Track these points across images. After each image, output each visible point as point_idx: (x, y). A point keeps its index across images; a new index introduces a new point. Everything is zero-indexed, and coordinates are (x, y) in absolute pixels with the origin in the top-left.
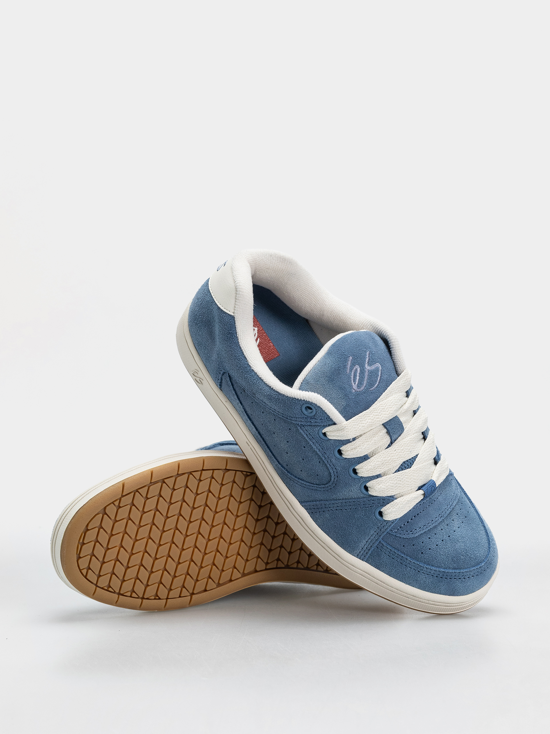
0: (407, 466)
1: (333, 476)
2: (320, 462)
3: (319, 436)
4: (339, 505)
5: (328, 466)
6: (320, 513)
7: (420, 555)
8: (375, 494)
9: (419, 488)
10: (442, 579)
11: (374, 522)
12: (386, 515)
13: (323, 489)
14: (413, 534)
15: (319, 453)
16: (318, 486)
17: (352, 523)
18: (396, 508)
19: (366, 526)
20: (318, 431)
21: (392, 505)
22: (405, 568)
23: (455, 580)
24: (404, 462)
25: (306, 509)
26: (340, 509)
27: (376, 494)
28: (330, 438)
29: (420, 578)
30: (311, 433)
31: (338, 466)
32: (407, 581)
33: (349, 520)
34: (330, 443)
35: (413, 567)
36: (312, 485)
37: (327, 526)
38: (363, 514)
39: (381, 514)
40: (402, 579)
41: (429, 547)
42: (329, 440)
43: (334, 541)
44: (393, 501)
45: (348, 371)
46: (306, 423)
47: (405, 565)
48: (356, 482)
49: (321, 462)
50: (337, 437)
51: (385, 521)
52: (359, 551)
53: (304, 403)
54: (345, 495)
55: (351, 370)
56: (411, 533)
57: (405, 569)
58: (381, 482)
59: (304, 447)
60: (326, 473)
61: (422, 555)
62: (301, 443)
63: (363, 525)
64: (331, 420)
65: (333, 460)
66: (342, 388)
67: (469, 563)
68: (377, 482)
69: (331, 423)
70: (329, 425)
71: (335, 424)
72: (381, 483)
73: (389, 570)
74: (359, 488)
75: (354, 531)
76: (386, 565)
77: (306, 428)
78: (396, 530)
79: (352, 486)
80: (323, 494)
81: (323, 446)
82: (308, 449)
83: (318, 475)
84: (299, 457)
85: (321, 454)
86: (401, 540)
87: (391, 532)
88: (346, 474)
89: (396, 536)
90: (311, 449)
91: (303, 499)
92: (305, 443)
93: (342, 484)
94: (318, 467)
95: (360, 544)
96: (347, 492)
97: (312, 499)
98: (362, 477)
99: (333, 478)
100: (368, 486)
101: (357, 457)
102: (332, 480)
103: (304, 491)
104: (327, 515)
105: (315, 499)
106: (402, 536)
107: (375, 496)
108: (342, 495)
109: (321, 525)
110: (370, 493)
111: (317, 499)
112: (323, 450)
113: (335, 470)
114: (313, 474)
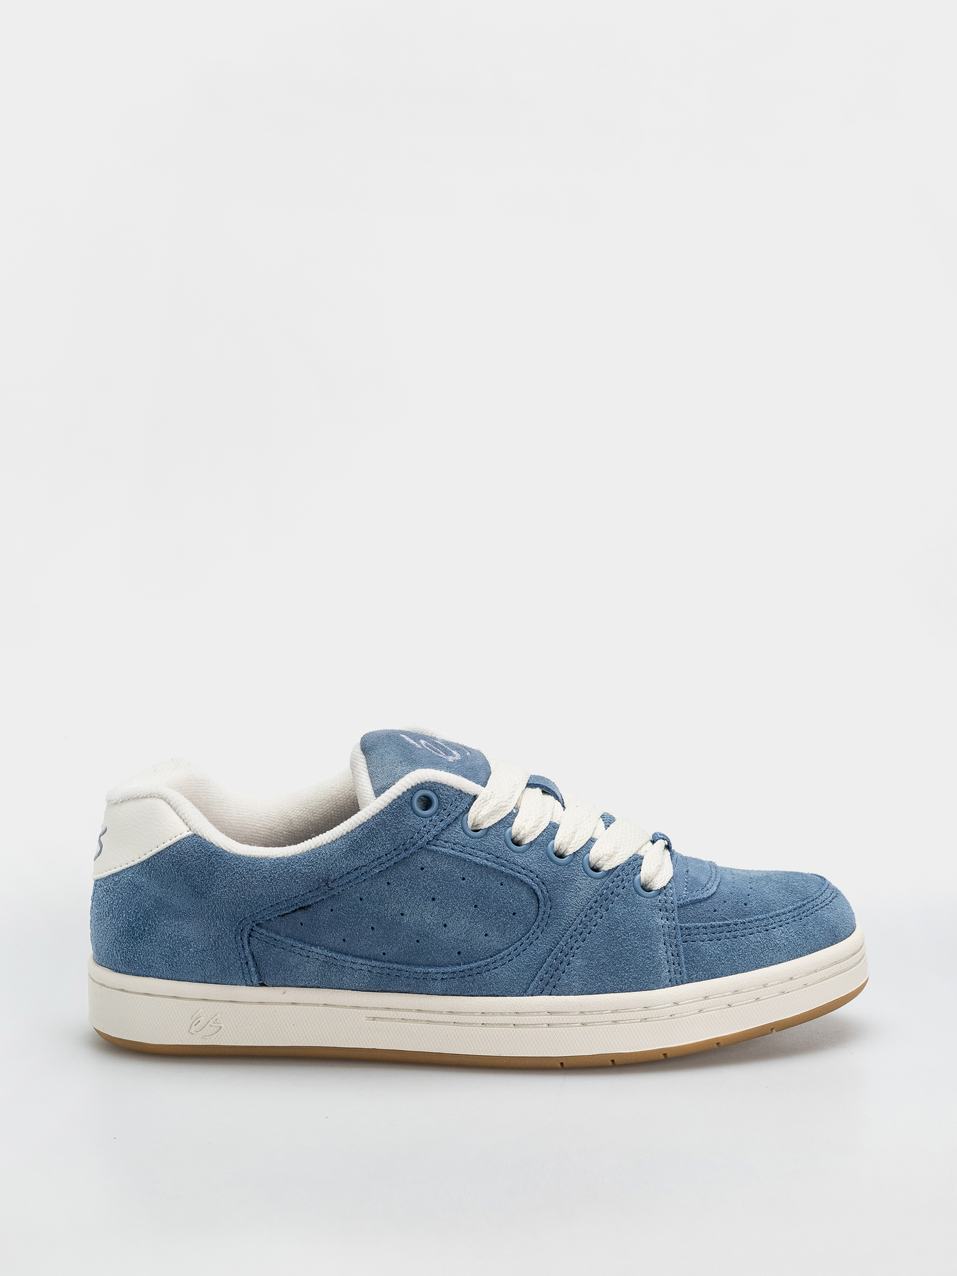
1: (536, 887)
2: (502, 884)
3: (470, 838)
4: (580, 928)
5: (518, 875)
6: (566, 972)
7: (746, 908)
8: (611, 864)
11: (648, 905)
12: (652, 882)
13: (540, 930)
14: (708, 890)
15: (489, 864)
16: (528, 935)
17: (623, 933)
19: (644, 919)
20: (463, 829)
22: (745, 939)
24: (602, 818)
25: (541, 994)
26: (588, 934)
27: (613, 863)
28: (486, 825)
29: (778, 938)
30: (457, 841)
31: (531, 863)
33: (614, 934)
34: (493, 836)
35: (754, 930)
36: (518, 944)
38: (625, 906)
39: (645, 888)
42: (488, 831)
43: (621, 991)
46: (439, 828)
48: (573, 868)
49: (504, 881)
50: (493, 817)
51: (660, 892)
52: (667, 972)
53: (412, 795)
54: (576, 905)
55: (420, 745)
56: (705, 889)
57: (747, 941)
58: (603, 844)
59: (463, 879)
60: (525, 895)
62: (453, 876)
63: (638, 921)
64: (467, 795)
65: (518, 861)
68: (600, 847)
69: (468, 800)
70: (471, 804)
71: (475, 797)
74: (585, 874)
75: (636, 943)
76: (719, 957)
77: (444, 837)
78: (685, 896)
79: (574, 879)
80: (545, 939)
81: (488, 848)
82: (470, 875)
83: (514, 914)
84: (466, 908)
85: (495, 866)
86: (704, 905)
87: (681, 901)
88: (553, 867)
89: (693, 903)
90: (476, 870)
91: (523, 983)
92: (460, 867)
93: (560, 890)
94: (506, 896)
95: (660, 955)
96: (575, 896)
97: (537, 964)
98: (574, 853)
99: (539, 893)
100: (593, 862)
101: (543, 830)
102: (541, 897)
103: (515, 966)
104: (578, 962)
105: (541, 959)
106: (700, 896)
107: (617, 867)
108: (572, 908)
109: (582, 988)
110: (606, 868)
111: (544, 957)
112: (493, 854)
113: (532, 875)
114: (507, 919)
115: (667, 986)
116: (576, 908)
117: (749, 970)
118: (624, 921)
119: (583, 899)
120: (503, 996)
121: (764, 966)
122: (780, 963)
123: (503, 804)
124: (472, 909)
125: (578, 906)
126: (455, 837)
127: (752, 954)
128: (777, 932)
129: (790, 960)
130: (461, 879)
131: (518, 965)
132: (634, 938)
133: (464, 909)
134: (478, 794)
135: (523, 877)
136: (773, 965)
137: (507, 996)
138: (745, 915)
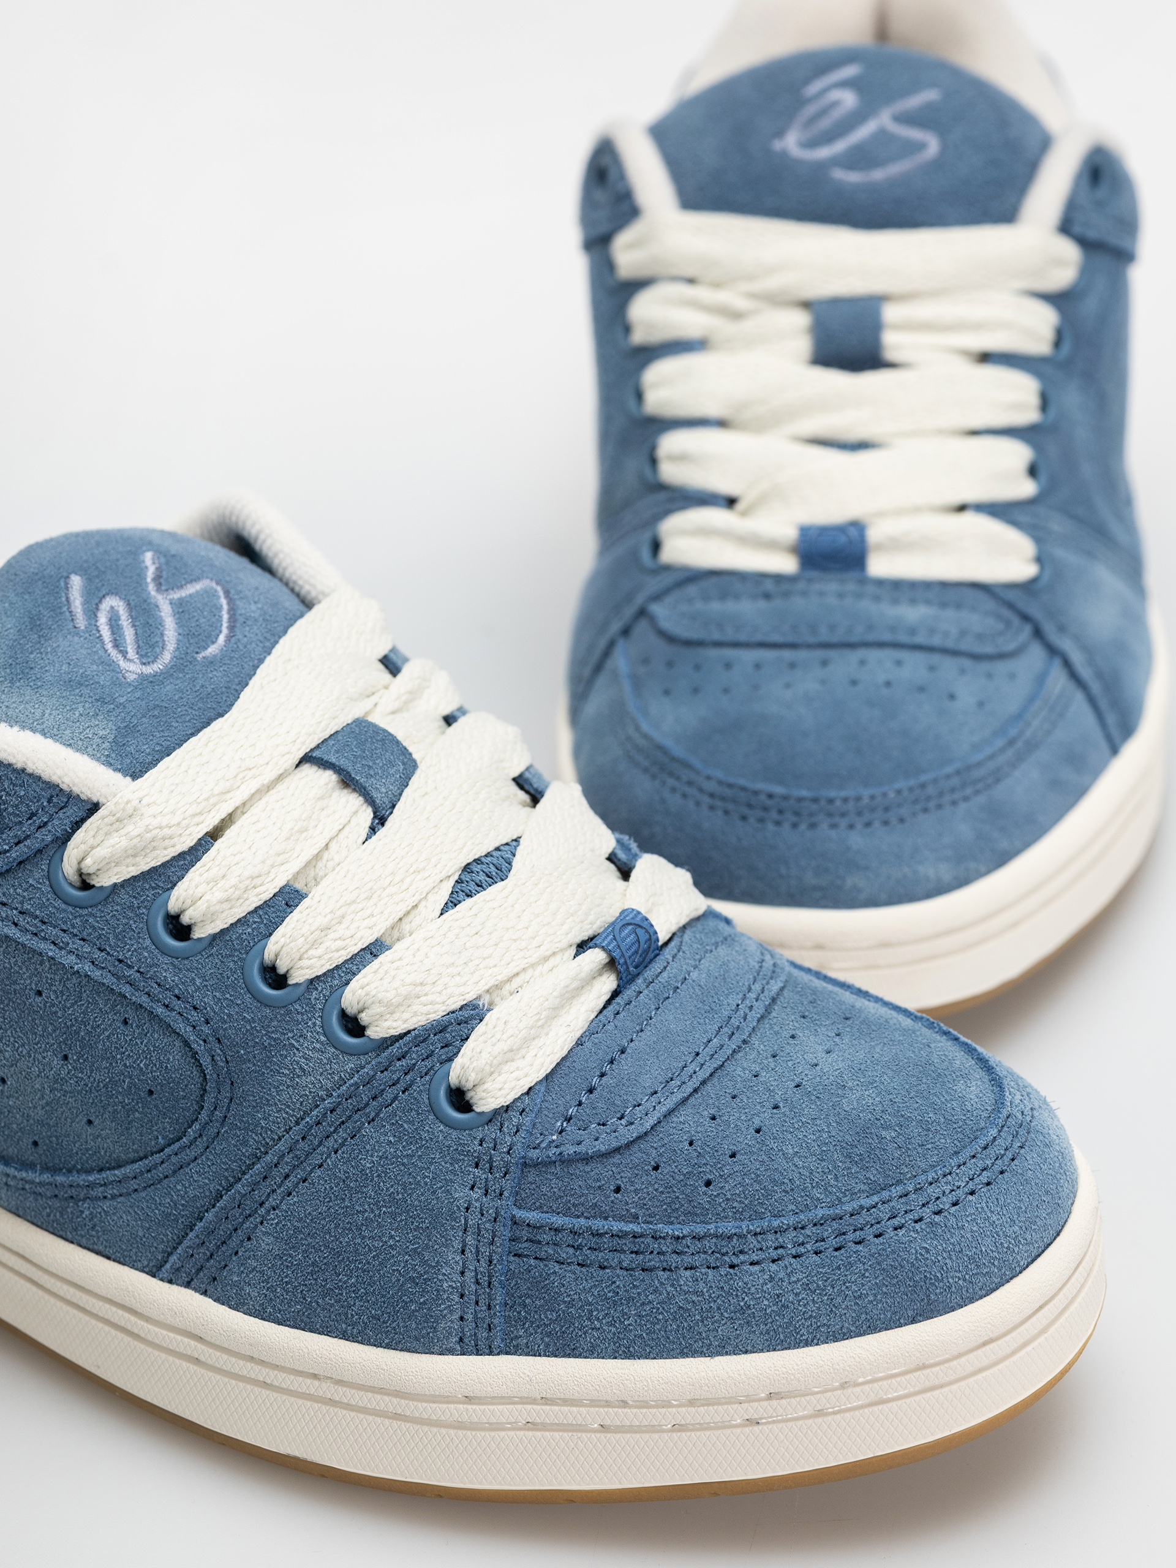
0: (487, 879)
2: (125, 1022)
3: (65, 903)
4: (287, 1163)
5: (160, 1010)
6: (240, 1254)
7: (703, 1197)
8: (395, 1024)
9: (582, 947)
10: (843, 1251)
11: (449, 1147)
12: (480, 1089)
13: (201, 1144)
14: (632, 1123)
15: (97, 974)
16: (177, 1145)
18: (505, 1037)
19: (426, 1184)
20: (49, 879)
21: (484, 1033)
23: (901, 1232)
24: (467, 868)
25: (188, 1285)
26: (298, 1183)
27: (400, 1023)
28: (105, 880)
29: (753, 1289)
30: (27, 906)
31: (198, 989)
32: (708, 1338)
34: (119, 908)
35: (700, 1261)
36: (157, 1158)
37: (287, 1292)
38: (391, 1139)
39: (460, 1098)
40: (684, 1337)
41: (727, 1147)
42: (109, 894)
43: (344, 1336)
44: (481, 1021)
45: (81, 622)
47: (664, 1270)
48: (299, 1017)
49: (130, 1014)
50: (130, 860)
51: (490, 1117)
52: (456, 1316)
54: (289, 1107)
55: (92, 613)
56: (623, 1122)
57: (672, 1285)
58: (396, 965)
59: (39, 993)
60: (175, 1057)
61: (713, 1190)
62: (15, 982)
64: (76, 800)
65: (168, 976)
66: (75, 684)
67: (929, 1146)
68: (381, 971)
69: (72, 812)
70: (77, 825)
71: (95, 807)
72: (398, 969)
73: (613, 1330)
74: (323, 1038)
75: (392, 1237)
76: (590, 1312)
77: (1, 893)
78: (554, 1137)
79: (293, 1046)
80: (209, 1166)
81: (99, 937)
82: (54, 988)
83: (151, 1092)
84: (44, 1058)
85: (109, 980)
86: (596, 1169)
87: (534, 1154)
88: (247, 1009)
89: (566, 1161)
90: (68, 979)
91: (156, 1248)
92: (32, 967)
93: (254, 1065)
94: (132, 1051)
95: (440, 1277)
96: (288, 1087)
97: (188, 1218)
98: (311, 981)
99: (206, 1061)
100: (351, 1011)
101: (251, 908)
102: (209, 1070)
103: (143, 1209)
104: (265, 1242)
105: (197, 1208)
106: (589, 1147)
107: (401, 1036)
108: (278, 1112)
109: (263, 1304)
110: (376, 1032)
111: (202, 1206)
112: (108, 954)
113: (194, 1016)
114: (133, 1099)
115: (451, 1352)
116: (287, 1113)
117: (659, 1356)
118: (379, 1176)
119: (306, 1095)
120: (120, 1262)
121: (702, 1354)
122: (746, 1352)
123: (167, 832)
124: (57, 1062)
125: (293, 1111)
126: (24, 897)
127: (675, 1319)
128: (754, 1277)
129: (774, 1350)
130: (32, 994)
131: (147, 1207)
132: (391, 1223)
133: (40, 1058)
134: (102, 800)
135: (171, 1017)
136: (727, 1354)
137: (124, 1264)
138: (691, 1215)
